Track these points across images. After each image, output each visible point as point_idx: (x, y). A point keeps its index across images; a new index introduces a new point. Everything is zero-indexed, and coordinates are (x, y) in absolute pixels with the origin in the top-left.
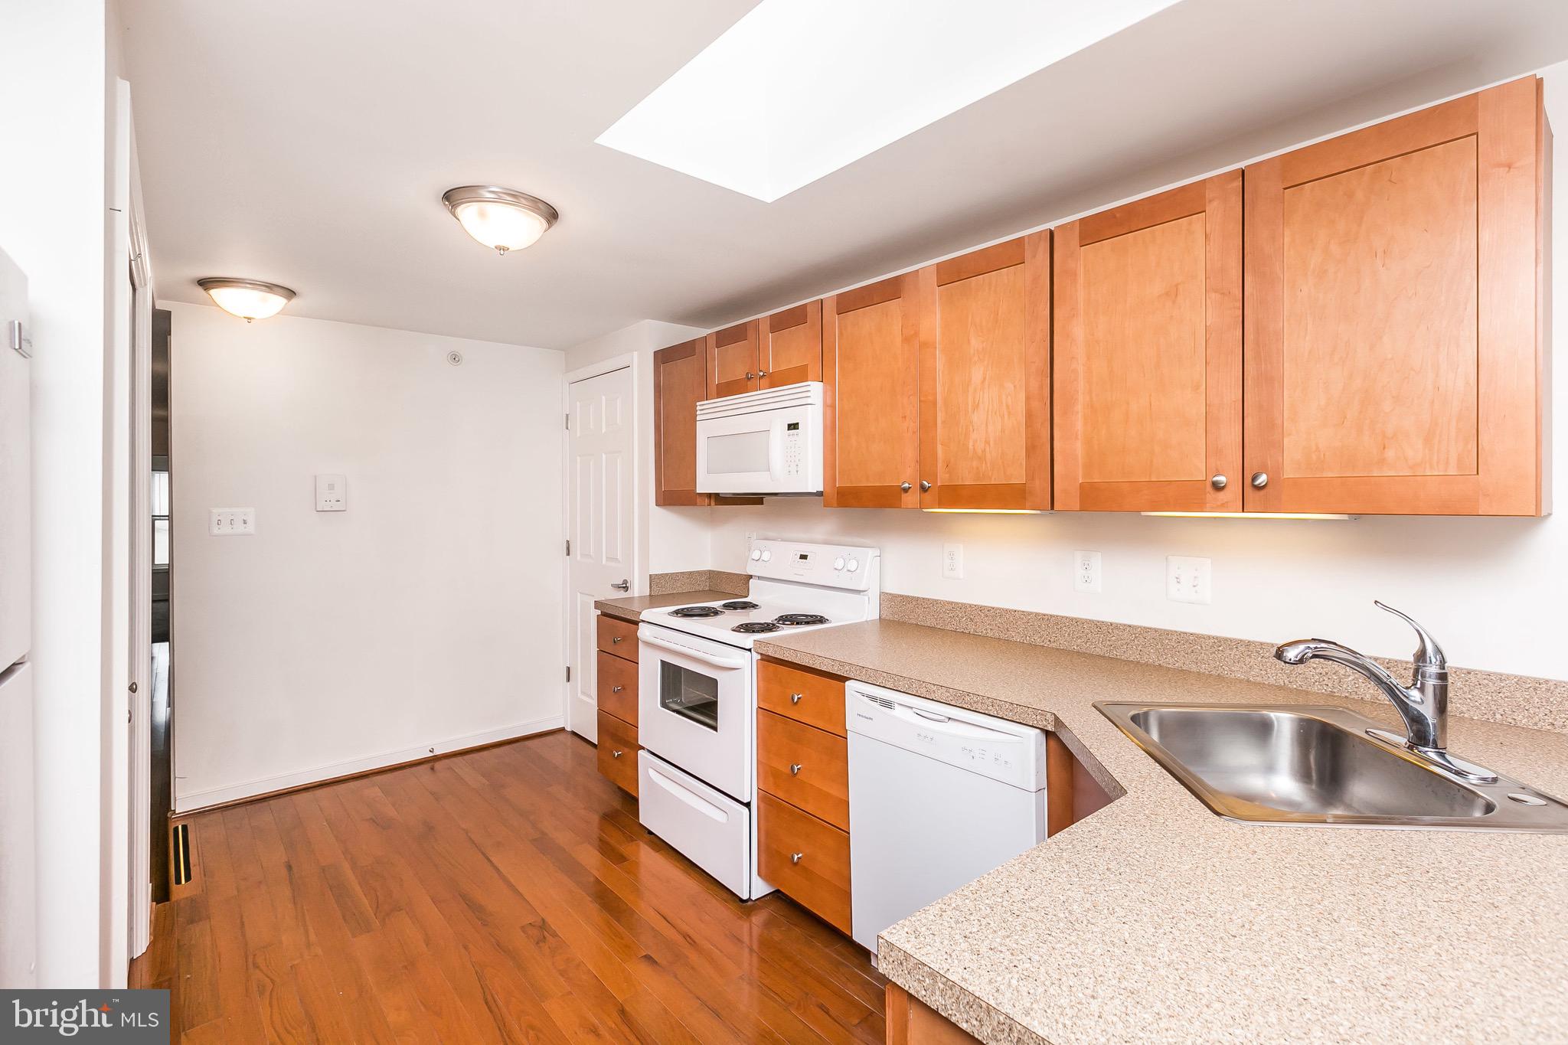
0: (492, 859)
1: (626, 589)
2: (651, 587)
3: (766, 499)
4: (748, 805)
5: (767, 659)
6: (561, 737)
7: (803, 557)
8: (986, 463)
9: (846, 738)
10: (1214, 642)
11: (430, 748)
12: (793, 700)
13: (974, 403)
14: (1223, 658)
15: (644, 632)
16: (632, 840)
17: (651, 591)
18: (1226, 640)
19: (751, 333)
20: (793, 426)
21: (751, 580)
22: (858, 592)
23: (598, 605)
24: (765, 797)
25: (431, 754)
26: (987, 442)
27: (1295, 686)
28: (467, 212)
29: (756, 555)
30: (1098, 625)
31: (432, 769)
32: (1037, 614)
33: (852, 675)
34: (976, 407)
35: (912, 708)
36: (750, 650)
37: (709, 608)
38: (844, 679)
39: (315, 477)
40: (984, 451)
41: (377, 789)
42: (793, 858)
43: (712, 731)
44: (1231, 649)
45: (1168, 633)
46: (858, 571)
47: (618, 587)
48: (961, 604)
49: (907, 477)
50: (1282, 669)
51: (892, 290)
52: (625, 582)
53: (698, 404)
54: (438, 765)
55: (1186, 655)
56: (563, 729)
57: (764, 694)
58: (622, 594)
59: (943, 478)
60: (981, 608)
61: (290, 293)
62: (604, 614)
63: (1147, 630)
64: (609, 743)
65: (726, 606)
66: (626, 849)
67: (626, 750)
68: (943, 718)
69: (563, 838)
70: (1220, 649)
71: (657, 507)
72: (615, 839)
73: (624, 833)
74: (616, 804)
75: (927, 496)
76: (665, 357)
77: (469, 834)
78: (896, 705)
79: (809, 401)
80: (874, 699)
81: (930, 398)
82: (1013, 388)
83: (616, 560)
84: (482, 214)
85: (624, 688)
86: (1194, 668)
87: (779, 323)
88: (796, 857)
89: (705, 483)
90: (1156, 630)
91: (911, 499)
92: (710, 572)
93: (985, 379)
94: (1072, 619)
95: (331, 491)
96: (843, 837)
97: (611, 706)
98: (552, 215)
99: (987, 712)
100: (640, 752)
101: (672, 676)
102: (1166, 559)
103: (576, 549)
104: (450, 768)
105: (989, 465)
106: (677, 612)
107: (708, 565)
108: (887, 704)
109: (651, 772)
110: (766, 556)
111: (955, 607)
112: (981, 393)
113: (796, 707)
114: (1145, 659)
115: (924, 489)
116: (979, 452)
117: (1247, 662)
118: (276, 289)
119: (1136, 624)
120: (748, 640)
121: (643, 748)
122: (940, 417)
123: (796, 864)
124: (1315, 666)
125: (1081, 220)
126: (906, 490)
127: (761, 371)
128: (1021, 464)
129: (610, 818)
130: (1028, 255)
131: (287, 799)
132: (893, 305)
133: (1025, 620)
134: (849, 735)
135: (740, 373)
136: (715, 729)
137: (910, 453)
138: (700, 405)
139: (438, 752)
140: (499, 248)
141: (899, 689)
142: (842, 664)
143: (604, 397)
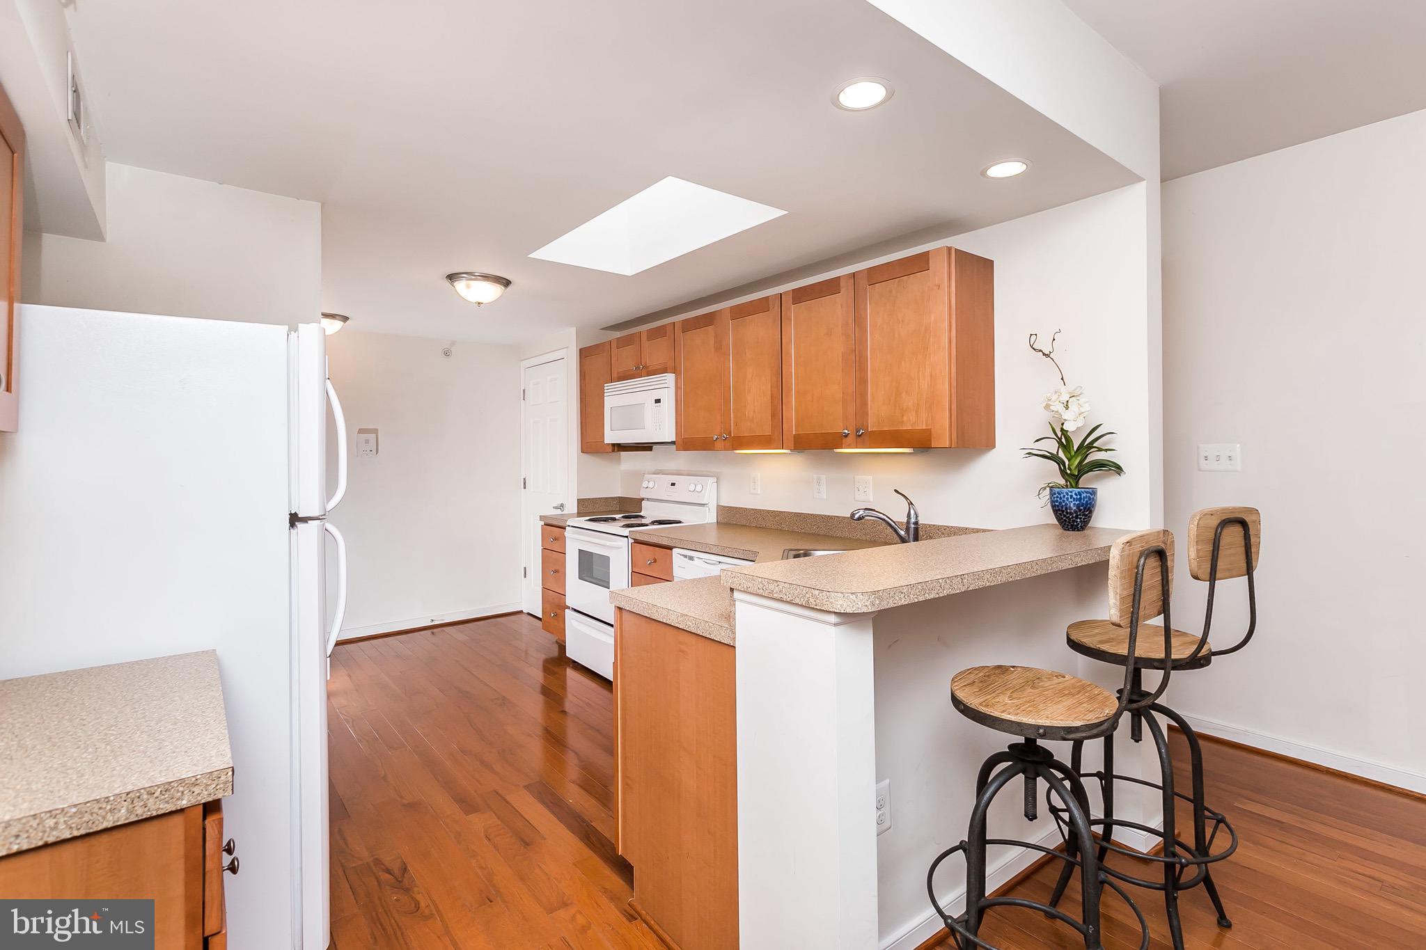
1: (561, 508)
2: (576, 507)
3: (655, 447)
5: (637, 541)
6: (520, 616)
7: (673, 484)
8: (754, 423)
11: (431, 619)
13: (748, 388)
15: (569, 533)
16: (563, 669)
17: (576, 509)
19: (637, 339)
20: (658, 401)
21: (643, 502)
22: (703, 505)
23: (542, 518)
25: (433, 623)
26: (754, 412)
28: (460, 286)
29: (645, 484)
30: (823, 518)
31: (433, 633)
33: (678, 546)
34: (749, 391)
35: (702, 559)
36: (627, 537)
37: (612, 517)
38: (670, 548)
40: (752, 417)
46: (703, 491)
47: (557, 507)
49: (714, 431)
51: (709, 319)
52: (561, 504)
53: (605, 385)
55: (861, 531)
56: (522, 612)
58: (559, 512)
59: (735, 430)
60: (770, 512)
61: (346, 320)
62: (546, 524)
64: (548, 614)
65: (623, 517)
67: (559, 612)
68: (716, 562)
71: (581, 453)
72: (551, 665)
73: (558, 666)
74: (553, 649)
75: (726, 443)
76: (585, 353)
78: (695, 559)
79: (666, 384)
80: (685, 556)
82: (765, 381)
83: (556, 488)
84: (468, 287)
85: (557, 571)
87: (652, 335)
89: (610, 437)
91: (719, 444)
92: (620, 498)
93: (753, 375)
95: (367, 445)
97: (550, 585)
98: (507, 283)
99: (734, 556)
100: (566, 610)
101: (586, 558)
102: (854, 478)
103: (530, 484)
105: (755, 425)
106: (590, 520)
107: (618, 493)
108: (691, 558)
109: (572, 622)
110: (651, 485)
111: (756, 512)
112: (751, 383)
113: (651, 568)
115: (725, 439)
116: (750, 418)
118: (337, 317)
120: (626, 532)
121: (567, 608)
122: (732, 397)
125: (794, 289)
126: (716, 439)
127: (642, 364)
128: (769, 423)
130: (771, 308)
132: (710, 329)
135: (630, 366)
136: (608, 588)
137: (719, 418)
138: (606, 387)
140: (478, 303)
141: (697, 550)
142: (678, 541)
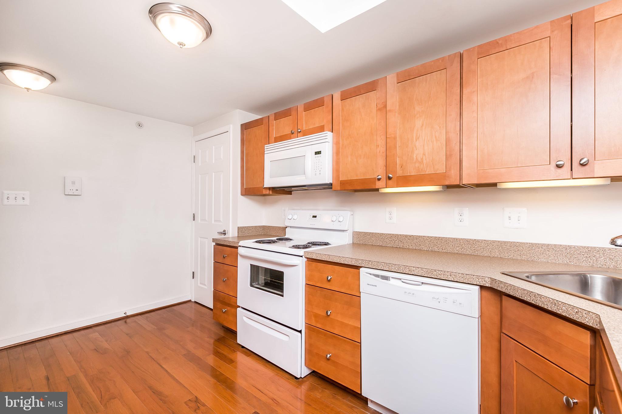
0: (164, 366)
1: (225, 234)
2: (238, 232)
4: (300, 332)
5: (311, 260)
6: (189, 304)
7: (315, 217)
8: (423, 164)
9: (360, 297)
10: (530, 245)
11: (124, 312)
12: (327, 278)
13: (417, 136)
14: (534, 252)
15: (241, 251)
16: (235, 352)
17: (238, 234)
18: (536, 244)
19: (293, 113)
20: (318, 153)
21: (285, 229)
22: (344, 231)
23: (214, 240)
24: (309, 327)
25: (125, 315)
26: (424, 154)
27: (573, 263)
29: (290, 217)
30: (468, 241)
31: (126, 322)
32: (436, 237)
33: (363, 265)
34: (417, 138)
35: (401, 279)
36: (302, 256)
37: (272, 240)
38: (358, 268)
39: (65, 177)
40: (422, 159)
41: (97, 334)
42: (327, 356)
43: (281, 297)
44: (539, 248)
45: (505, 242)
46: (343, 222)
47: (221, 233)
48: (396, 234)
49: (380, 172)
50: (566, 256)
51: (371, 87)
52: (225, 231)
53: (265, 146)
54: (128, 320)
55: (515, 252)
56: (190, 301)
57: (309, 277)
58: (223, 236)
59: (400, 173)
60: (406, 236)
61: (53, 79)
62: (217, 244)
63: (494, 242)
64: (219, 305)
65: (277, 239)
66: (231, 356)
67: (229, 308)
68: (420, 283)
69: (199, 353)
70: (533, 248)
71: (241, 196)
72: (225, 351)
73: (230, 348)
74: (222, 333)
75: (390, 182)
76: (245, 127)
77: (150, 354)
78: (391, 278)
79: (327, 140)
80: (377, 276)
81: (393, 136)
82: (439, 128)
83: (220, 221)
85: (228, 279)
86: (519, 258)
87: (309, 107)
88: (328, 356)
89: (269, 182)
90: (499, 242)
91: (381, 184)
92: (264, 226)
93: (423, 125)
94: (454, 239)
95: (74, 185)
96: (358, 345)
97: (220, 288)
98: (209, 30)
99: (447, 279)
100: (238, 309)
102: (503, 209)
103: (198, 217)
104: (135, 322)
105: (425, 166)
106: (256, 242)
107: (263, 223)
108: (386, 278)
109: (245, 318)
110: (295, 217)
111: (392, 236)
112: (421, 131)
113: (330, 283)
114: (493, 255)
115: (390, 178)
116: (420, 160)
117: (547, 254)
118: (44, 74)
119: (488, 239)
120: (298, 252)
121: (239, 307)
122: (398, 144)
123: (328, 359)
124: (583, 254)
125: (479, 46)
126: (379, 179)
127: (299, 129)
128: (443, 163)
129: (220, 340)
130: (448, 65)
131: (46, 341)
132: (372, 94)
133: (429, 240)
134: (362, 295)
135: (287, 131)
136: (282, 296)
137: (381, 162)
138: (266, 147)
139: (128, 314)
140: (180, 44)
141: (392, 270)
142: (357, 260)
143: (214, 147)
